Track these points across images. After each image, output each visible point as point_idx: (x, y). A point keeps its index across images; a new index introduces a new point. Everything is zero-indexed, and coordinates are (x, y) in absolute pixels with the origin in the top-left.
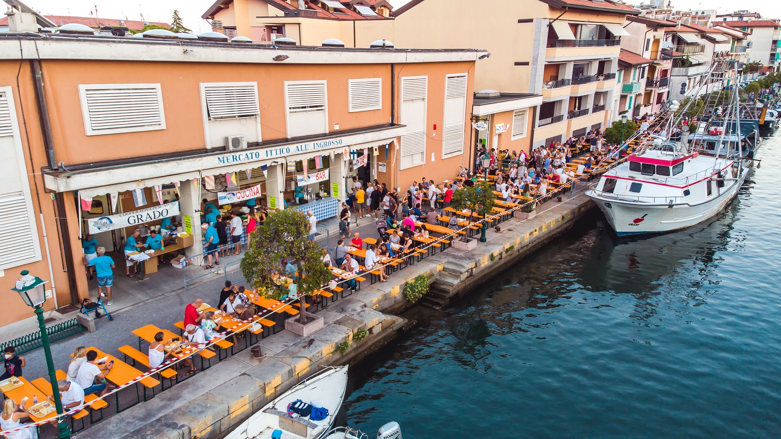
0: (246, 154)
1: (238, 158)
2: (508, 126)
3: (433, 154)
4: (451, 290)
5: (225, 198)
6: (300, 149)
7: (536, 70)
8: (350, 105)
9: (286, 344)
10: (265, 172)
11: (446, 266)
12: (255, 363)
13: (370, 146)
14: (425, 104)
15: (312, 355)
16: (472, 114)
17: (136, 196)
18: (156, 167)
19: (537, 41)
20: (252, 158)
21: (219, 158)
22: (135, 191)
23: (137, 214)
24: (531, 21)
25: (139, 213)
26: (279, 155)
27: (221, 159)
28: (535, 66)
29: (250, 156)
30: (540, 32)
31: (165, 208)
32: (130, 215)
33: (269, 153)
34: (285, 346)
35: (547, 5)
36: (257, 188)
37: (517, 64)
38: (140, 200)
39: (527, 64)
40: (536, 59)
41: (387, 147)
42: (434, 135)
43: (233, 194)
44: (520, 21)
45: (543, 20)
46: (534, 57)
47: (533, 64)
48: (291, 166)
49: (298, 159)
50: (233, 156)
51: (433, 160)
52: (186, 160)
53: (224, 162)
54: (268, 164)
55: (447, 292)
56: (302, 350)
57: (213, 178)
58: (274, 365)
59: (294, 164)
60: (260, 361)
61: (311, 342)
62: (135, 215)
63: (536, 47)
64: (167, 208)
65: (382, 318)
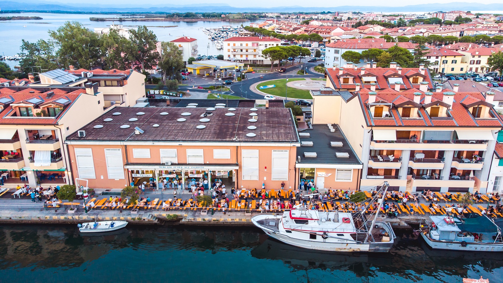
0: (167, 167)
2: (330, 174)
3: (265, 177)
8: (214, 157)
14: (258, 159)
21: (159, 167)
30: (364, 134)
33: (175, 167)
37: (360, 145)
42: (265, 170)
46: (363, 145)
50: (163, 167)
54: (176, 170)
65: (148, 218)
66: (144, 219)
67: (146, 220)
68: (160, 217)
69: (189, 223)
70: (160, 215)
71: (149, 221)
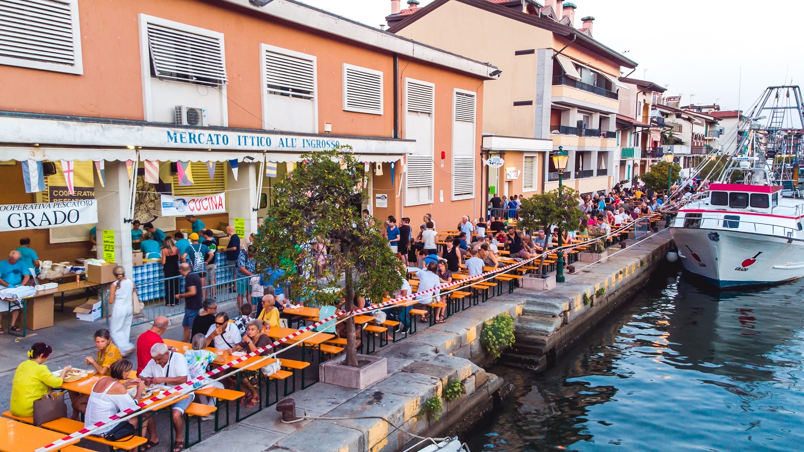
0: (210, 135)
1: (197, 139)
2: (519, 172)
3: (442, 192)
4: (547, 339)
5: (171, 206)
6: (285, 145)
7: (542, 111)
8: (346, 101)
9: (333, 400)
10: (235, 171)
11: (527, 308)
12: (288, 430)
13: (372, 159)
14: (431, 120)
15: (390, 413)
16: (482, 147)
17: (28, 173)
18: (67, 127)
19: (540, 75)
20: (218, 143)
21: (169, 133)
22: (26, 162)
23: (25, 211)
24: (532, 52)
25: (30, 209)
26: (255, 148)
27: (172, 134)
28: (541, 106)
29: (215, 139)
30: (543, 64)
31: (74, 207)
32: (11, 212)
33: (242, 140)
34: (333, 403)
35: (551, 33)
36: (220, 198)
37: (516, 104)
38: (34, 181)
39: (530, 103)
40: (540, 98)
41: (393, 166)
42: (442, 166)
43: (184, 202)
44: (518, 53)
45: (546, 50)
46: (538, 95)
47: (538, 103)
48: (271, 168)
49: (281, 158)
50: (190, 134)
51: (442, 200)
52: (117, 126)
53: (176, 141)
54: (240, 157)
55: (543, 343)
56: (368, 407)
57: (157, 165)
58: (327, 431)
59: (275, 166)
60: (298, 426)
61: (378, 396)
62: (22, 212)
63: (540, 83)
64: (77, 208)
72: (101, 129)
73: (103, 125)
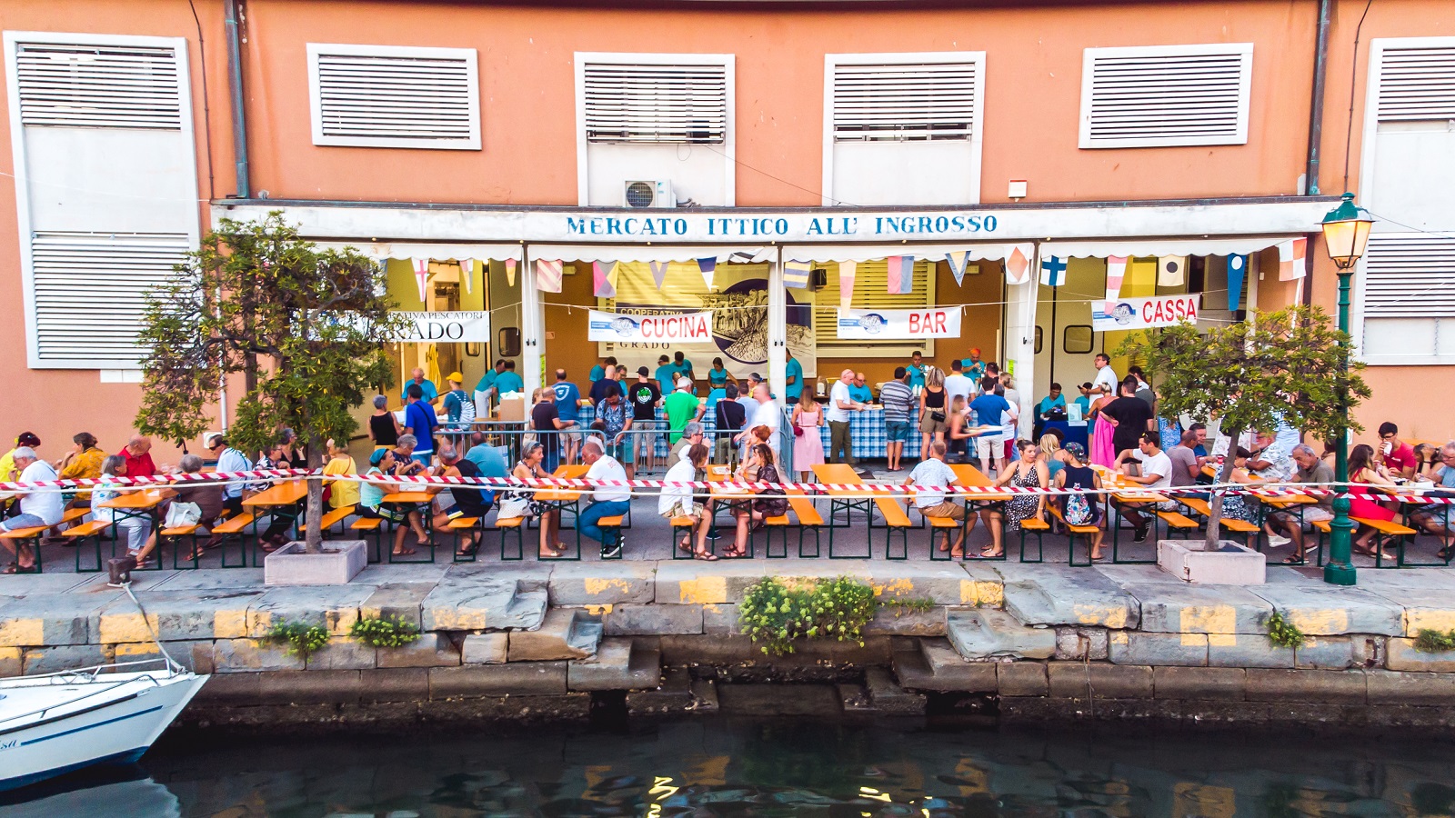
0: (649, 221)
1: (622, 227)
5: (608, 327)
6: (824, 230)
8: (1085, 127)
10: (708, 276)
13: (1142, 249)
15: (170, 611)
18: (412, 216)
20: (664, 232)
21: (570, 220)
26: (752, 237)
27: (576, 221)
29: (658, 227)
31: (457, 320)
33: (718, 226)
36: (703, 320)
43: (632, 322)
48: (794, 272)
49: (822, 255)
53: (582, 231)
54: (721, 254)
57: (558, 267)
59: (806, 268)
64: (460, 322)
65: (513, 620)
66: (453, 638)
67: (483, 649)
68: (653, 620)
69: (1058, 674)
70: (653, 596)
71: (515, 660)
72: (460, 218)
73: (464, 212)
